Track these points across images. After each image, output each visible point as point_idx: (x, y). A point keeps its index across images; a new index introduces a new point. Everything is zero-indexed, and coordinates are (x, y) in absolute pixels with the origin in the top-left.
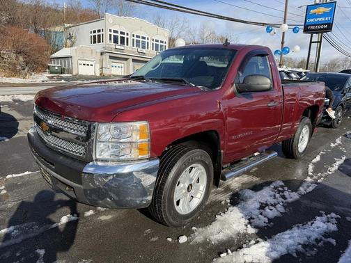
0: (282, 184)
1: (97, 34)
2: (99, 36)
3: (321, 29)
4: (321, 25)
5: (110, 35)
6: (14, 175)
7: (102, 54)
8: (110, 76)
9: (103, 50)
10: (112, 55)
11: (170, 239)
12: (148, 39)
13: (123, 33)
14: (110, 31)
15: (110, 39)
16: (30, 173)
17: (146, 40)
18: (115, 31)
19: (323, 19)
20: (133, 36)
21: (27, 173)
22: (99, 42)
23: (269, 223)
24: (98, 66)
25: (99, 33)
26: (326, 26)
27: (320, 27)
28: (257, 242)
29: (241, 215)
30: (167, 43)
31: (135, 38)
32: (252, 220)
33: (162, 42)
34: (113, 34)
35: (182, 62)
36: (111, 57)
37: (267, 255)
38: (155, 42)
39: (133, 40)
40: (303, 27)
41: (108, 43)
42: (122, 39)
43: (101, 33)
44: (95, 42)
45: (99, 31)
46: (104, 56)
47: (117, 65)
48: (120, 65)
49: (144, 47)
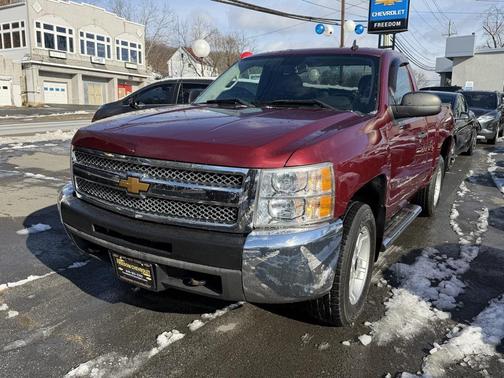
0: (435, 251)
1: (11, 30)
2: (16, 35)
3: (392, 28)
4: (392, 21)
5: (39, 33)
6: (11, 285)
7: (24, 66)
8: (42, 106)
9: (25, 60)
10: (43, 68)
11: (347, 343)
12: (108, 40)
13: (63, 30)
14: (38, 25)
15: (39, 40)
16: (37, 277)
17: (105, 43)
18: (47, 27)
19: (395, 13)
20: (82, 34)
21: (31, 278)
22: (17, 44)
23: (457, 302)
24: (18, 90)
25: (16, 30)
26: (399, 24)
27: (391, 24)
28: (461, 329)
29: (416, 297)
30: (143, 47)
31: (86, 39)
32: (435, 303)
33: (133, 45)
34: (43, 31)
35: (257, 81)
36: (42, 73)
37: (486, 343)
38: (121, 46)
39: (82, 41)
40: (366, 24)
41: (34, 48)
42: (62, 40)
43: (20, 29)
44: (8, 45)
45: (15, 25)
46: (29, 71)
47: (54, 86)
48: (60, 86)
49: (101, 54)
